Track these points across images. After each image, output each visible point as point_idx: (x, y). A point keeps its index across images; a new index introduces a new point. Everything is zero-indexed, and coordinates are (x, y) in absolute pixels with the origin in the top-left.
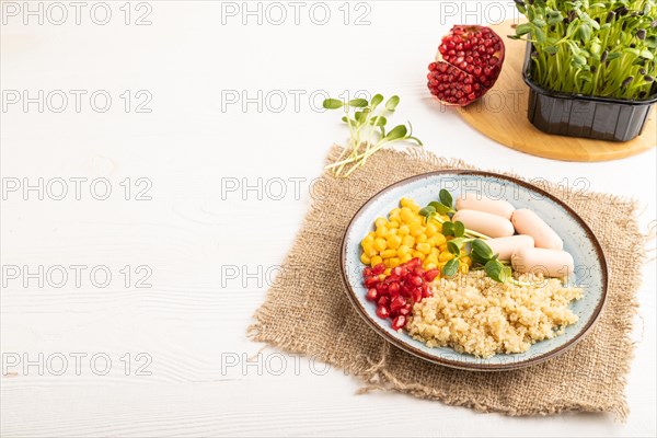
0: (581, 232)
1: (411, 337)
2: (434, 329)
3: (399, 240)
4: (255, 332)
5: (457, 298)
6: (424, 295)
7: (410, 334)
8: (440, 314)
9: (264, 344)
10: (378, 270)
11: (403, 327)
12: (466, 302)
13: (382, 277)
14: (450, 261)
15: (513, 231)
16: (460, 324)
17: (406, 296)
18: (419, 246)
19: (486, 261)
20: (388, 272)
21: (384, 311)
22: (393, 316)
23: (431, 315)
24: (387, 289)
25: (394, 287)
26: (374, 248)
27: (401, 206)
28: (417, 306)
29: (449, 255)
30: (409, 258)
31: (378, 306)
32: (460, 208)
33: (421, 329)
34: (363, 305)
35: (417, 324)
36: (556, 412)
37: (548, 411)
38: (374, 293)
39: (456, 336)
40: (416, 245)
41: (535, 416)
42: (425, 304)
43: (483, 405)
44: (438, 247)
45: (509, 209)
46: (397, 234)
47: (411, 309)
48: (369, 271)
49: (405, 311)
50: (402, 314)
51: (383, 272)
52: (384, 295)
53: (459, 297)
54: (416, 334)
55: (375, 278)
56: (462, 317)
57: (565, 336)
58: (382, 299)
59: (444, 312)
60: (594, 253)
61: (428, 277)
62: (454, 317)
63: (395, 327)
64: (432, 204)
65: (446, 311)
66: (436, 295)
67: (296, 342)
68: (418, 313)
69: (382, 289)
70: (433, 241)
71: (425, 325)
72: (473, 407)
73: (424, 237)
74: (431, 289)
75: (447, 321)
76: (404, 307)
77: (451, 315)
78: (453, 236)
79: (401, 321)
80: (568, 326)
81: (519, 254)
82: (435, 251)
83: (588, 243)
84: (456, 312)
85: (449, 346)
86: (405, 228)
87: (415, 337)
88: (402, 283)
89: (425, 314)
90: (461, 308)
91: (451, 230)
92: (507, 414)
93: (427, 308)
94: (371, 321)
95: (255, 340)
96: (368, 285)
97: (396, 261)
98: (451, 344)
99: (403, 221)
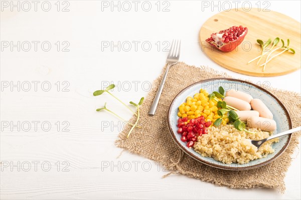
0: (283, 112)
1: (195, 151)
2: (206, 149)
3: (196, 107)
4: (118, 143)
5: (218, 135)
6: (204, 133)
7: (195, 150)
8: (210, 142)
9: (123, 149)
10: (184, 120)
11: (192, 146)
12: (222, 137)
13: (186, 123)
14: (218, 119)
15: (251, 108)
16: (217, 147)
17: (195, 132)
18: (205, 111)
19: (235, 120)
20: (189, 121)
21: (184, 138)
22: (188, 141)
23: (205, 142)
24: (187, 129)
25: (190, 128)
26: (184, 110)
27: (200, 92)
28: (199, 137)
29: (218, 116)
30: (199, 115)
31: (182, 136)
32: (227, 96)
33: (200, 148)
34: (175, 135)
35: (198, 146)
36: (252, 187)
37: (248, 187)
38: (181, 130)
39: (215, 153)
40: (203, 110)
41: (242, 189)
42: (203, 137)
43: (219, 182)
44: (213, 112)
45: (250, 98)
46: (196, 105)
47: (197, 139)
48: (180, 120)
49: (194, 139)
50: (192, 140)
51: (187, 121)
52: (185, 131)
53: (219, 135)
54: (197, 150)
55: (183, 123)
56: (219, 144)
57: (267, 158)
58: (184, 133)
59: (211, 141)
60: (287, 122)
61: (207, 125)
62: (216, 144)
63: (188, 146)
64: (214, 93)
65: (212, 141)
66: (209, 133)
67: (137, 149)
68: (199, 141)
69: (185, 128)
70: (212, 109)
71: (202, 146)
72: (214, 183)
73: (208, 107)
74: (207, 130)
75: (212, 145)
76: (194, 137)
77: (214, 143)
78: (221, 108)
79: (191, 143)
80: (269, 154)
81: (251, 119)
82: (212, 114)
83: (285, 117)
84: (217, 142)
85: (212, 157)
86: (200, 102)
87: (197, 151)
88: (194, 127)
89: (203, 141)
90: (219, 140)
91: (221, 105)
92: (229, 187)
93: (204, 139)
94: (177, 142)
95: (118, 147)
96: (179, 126)
97: (194, 117)
98: (213, 156)
99: (199, 99)
